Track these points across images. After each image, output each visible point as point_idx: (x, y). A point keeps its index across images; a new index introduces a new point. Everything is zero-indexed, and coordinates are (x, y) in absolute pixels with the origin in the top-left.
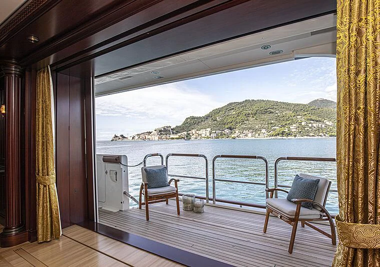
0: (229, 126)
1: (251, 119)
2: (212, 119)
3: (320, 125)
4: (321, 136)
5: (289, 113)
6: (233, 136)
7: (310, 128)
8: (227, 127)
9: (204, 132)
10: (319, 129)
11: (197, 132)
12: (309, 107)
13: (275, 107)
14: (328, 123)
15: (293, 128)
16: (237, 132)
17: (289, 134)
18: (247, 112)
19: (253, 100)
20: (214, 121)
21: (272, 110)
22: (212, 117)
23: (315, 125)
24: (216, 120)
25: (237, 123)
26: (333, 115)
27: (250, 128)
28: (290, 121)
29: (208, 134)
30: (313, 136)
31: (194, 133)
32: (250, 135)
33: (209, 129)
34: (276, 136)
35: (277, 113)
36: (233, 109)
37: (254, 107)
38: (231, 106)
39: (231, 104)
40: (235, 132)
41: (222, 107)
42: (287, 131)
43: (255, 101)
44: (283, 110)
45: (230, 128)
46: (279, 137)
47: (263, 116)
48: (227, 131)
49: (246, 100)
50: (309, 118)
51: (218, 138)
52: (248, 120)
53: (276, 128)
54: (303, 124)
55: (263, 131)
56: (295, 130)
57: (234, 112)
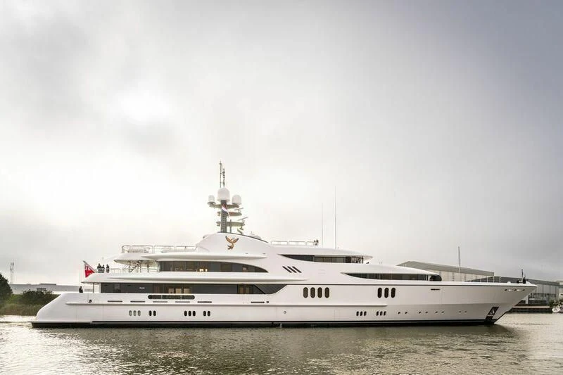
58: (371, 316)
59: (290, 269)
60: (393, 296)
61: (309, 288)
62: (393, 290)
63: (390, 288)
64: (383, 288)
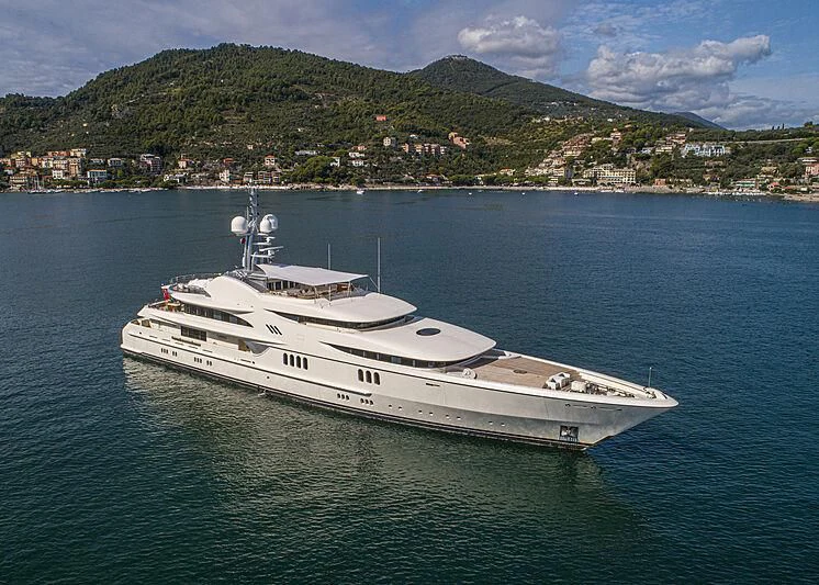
0: (154, 140)
1: (232, 117)
2: (94, 112)
3: (433, 146)
4: (431, 183)
5: (356, 101)
6: (167, 178)
7: (405, 156)
8: (146, 143)
9: (61, 164)
10: (429, 161)
11: (35, 161)
12: (415, 86)
13: (316, 78)
14: (457, 141)
15: (357, 157)
16: (182, 164)
17: (341, 177)
18: (221, 91)
19: (247, 48)
20: (102, 119)
21: (306, 90)
22: (95, 100)
23: (419, 148)
24: (110, 118)
25: (183, 131)
26: (476, 117)
27: (227, 152)
28: (353, 129)
29: (75, 171)
30: (409, 182)
31: (20, 163)
32: (225, 176)
33: (79, 153)
34: (306, 181)
35: (319, 102)
36: (175, 75)
37: (247, 74)
38: (167, 65)
39: (166, 56)
40: (177, 166)
41: (136, 67)
42: (338, 164)
43: (255, 50)
44: (340, 89)
45: (160, 150)
46: (314, 186)
47: (273, 111)
48: (147, 159)
49: (223, 46)
50: (408, 122)
51: (114, 186)
52: (222, 121)
53: (308, 152)
54: (387, 142)
55: (270, 162)
56: (361, 163)
57: (179, 89)
58: (354, 403)
59: (273, 329)
60: (378, 382)
61: (289, 354)
62: (377, 375)
63: (372, 372)
64: (364, 370)
